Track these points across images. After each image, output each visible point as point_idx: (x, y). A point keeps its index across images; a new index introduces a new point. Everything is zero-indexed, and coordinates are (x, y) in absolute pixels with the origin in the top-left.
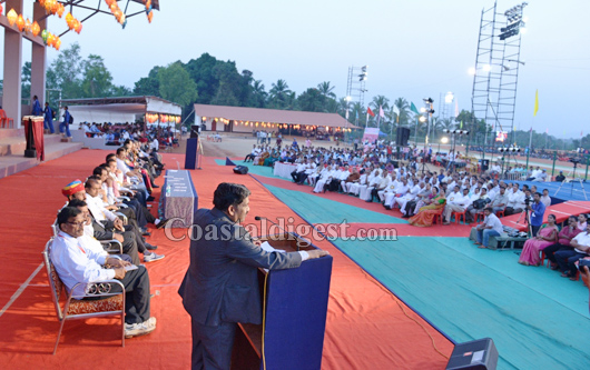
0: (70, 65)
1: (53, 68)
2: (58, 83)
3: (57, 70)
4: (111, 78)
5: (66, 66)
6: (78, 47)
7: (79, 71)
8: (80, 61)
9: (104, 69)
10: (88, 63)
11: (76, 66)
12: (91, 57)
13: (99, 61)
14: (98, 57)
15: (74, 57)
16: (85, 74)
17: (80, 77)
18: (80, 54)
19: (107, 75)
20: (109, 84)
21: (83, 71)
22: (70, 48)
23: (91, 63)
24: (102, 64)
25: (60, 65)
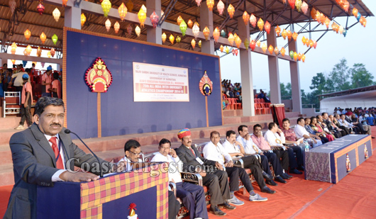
0: (341, 73)
1: (330, 78)
2: (335, 86)
3: (333, 78)
4: (373, 77)
5: (339, 75)
6: (345, 61)
7: (348, 76)
8: (348, 69)
9: (366, 72)
10: (354, 70)
11: (345, 74)
12: (356, 65)
13: (361, 67)
14: (361, 65)
15: (344, 68)
16: (352, 78)
17: (349, 80)
18: (347, 65)
19: (368, 76)
20: (371, 82)
21: (351, 76)
22: (340, 62)
23: (356, 70)
24: (364, 69)
25: (335, 75)
